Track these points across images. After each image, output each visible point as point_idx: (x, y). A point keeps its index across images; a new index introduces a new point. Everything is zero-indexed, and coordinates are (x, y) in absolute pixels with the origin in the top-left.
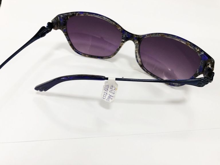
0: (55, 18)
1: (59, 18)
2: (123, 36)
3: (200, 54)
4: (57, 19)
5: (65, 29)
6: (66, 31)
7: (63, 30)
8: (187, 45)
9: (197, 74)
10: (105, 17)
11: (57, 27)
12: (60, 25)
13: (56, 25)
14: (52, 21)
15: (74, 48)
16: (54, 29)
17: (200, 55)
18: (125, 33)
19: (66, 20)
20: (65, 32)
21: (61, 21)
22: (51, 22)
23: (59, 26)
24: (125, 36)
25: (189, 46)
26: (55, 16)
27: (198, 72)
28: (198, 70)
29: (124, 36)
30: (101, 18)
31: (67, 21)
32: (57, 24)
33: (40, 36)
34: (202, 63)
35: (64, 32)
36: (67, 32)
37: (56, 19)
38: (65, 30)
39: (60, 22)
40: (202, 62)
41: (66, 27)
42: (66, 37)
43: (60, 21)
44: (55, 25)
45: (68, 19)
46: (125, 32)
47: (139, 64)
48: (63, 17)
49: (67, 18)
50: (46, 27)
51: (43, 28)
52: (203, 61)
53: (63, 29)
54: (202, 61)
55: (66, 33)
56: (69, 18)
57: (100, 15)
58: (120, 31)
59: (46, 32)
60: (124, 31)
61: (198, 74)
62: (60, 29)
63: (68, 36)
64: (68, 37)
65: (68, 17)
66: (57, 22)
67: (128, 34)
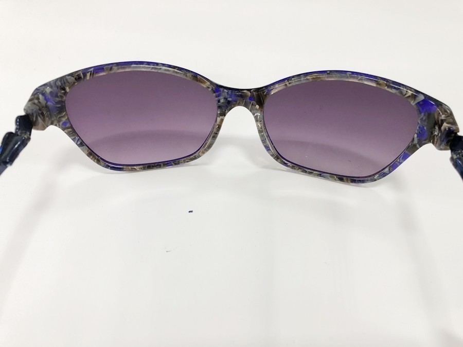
0: (30, 100)
1: (41, 96)
2: (219, 101)
3: (416, 102)
4: (39, 102)
5: (64, 120)
6: (68, 125)
7: (61, 123)
8: (378, 86)
9: (415, 145)
10: (163, 65)
11: (44, 120)
12: (50, 114)
13: (39, 118)
14: (25, 110)
15: (99, 160)
16: (38, 129)
17: (416, 104)
18: (223, 91)
19: (62, 97)
20: (68, 128)
21: (49, 103)
22: (23, 113)
23: (47, 116)
24: (225, 99)
25: (386, 87)
26: (28, 96)
27: (416, 141)
28: (416, 136)
29: (222, 101)
30: (153, 70)
31: (64, 98)
32: (42, 114)
33: (8, 161)
34: (424, 119)
35: (63, 130)
36: (72, 127)
37: (36, 101)
38: (65, 123)
39: (47, 107)
40: (422, 118)
41: (67, 114)
42: (73, 140)
43: (46, 104)
44: (36, 118)
45: (66, 93)
46: (222, 89)
47: (272, 155)
48: (51, 92)
49: (63, 91)
50: (13, 131)
51: (9, 137)
52: (425, 115)
53: (59, 122)
54: (423, 114)
55: (70, 130)
56: (68, 89)
57: (149, 63)
58: (210, 90)
59: (19, 145)
60: (218, 88)
61: (418, 146)
62: (52, 124)
63: (78, 135)
64: (77, 138)
65: (64, 89)
66: (40, 110)
67: (230, 91)
